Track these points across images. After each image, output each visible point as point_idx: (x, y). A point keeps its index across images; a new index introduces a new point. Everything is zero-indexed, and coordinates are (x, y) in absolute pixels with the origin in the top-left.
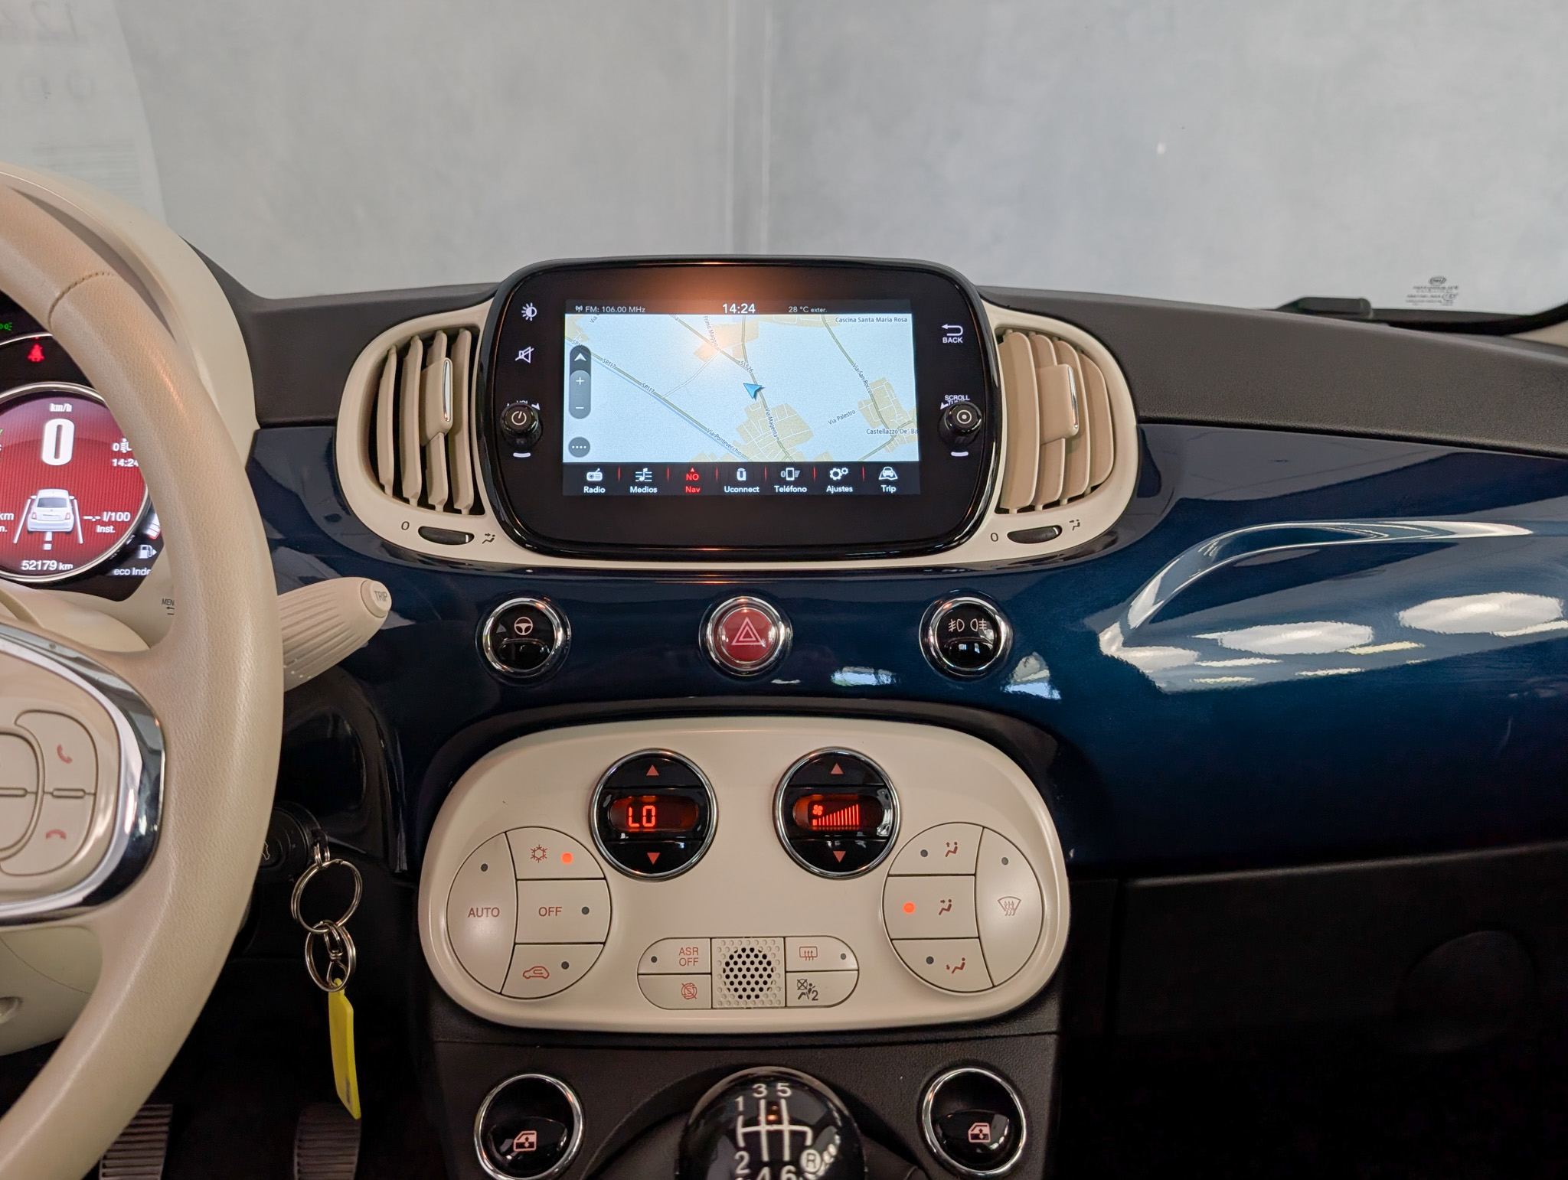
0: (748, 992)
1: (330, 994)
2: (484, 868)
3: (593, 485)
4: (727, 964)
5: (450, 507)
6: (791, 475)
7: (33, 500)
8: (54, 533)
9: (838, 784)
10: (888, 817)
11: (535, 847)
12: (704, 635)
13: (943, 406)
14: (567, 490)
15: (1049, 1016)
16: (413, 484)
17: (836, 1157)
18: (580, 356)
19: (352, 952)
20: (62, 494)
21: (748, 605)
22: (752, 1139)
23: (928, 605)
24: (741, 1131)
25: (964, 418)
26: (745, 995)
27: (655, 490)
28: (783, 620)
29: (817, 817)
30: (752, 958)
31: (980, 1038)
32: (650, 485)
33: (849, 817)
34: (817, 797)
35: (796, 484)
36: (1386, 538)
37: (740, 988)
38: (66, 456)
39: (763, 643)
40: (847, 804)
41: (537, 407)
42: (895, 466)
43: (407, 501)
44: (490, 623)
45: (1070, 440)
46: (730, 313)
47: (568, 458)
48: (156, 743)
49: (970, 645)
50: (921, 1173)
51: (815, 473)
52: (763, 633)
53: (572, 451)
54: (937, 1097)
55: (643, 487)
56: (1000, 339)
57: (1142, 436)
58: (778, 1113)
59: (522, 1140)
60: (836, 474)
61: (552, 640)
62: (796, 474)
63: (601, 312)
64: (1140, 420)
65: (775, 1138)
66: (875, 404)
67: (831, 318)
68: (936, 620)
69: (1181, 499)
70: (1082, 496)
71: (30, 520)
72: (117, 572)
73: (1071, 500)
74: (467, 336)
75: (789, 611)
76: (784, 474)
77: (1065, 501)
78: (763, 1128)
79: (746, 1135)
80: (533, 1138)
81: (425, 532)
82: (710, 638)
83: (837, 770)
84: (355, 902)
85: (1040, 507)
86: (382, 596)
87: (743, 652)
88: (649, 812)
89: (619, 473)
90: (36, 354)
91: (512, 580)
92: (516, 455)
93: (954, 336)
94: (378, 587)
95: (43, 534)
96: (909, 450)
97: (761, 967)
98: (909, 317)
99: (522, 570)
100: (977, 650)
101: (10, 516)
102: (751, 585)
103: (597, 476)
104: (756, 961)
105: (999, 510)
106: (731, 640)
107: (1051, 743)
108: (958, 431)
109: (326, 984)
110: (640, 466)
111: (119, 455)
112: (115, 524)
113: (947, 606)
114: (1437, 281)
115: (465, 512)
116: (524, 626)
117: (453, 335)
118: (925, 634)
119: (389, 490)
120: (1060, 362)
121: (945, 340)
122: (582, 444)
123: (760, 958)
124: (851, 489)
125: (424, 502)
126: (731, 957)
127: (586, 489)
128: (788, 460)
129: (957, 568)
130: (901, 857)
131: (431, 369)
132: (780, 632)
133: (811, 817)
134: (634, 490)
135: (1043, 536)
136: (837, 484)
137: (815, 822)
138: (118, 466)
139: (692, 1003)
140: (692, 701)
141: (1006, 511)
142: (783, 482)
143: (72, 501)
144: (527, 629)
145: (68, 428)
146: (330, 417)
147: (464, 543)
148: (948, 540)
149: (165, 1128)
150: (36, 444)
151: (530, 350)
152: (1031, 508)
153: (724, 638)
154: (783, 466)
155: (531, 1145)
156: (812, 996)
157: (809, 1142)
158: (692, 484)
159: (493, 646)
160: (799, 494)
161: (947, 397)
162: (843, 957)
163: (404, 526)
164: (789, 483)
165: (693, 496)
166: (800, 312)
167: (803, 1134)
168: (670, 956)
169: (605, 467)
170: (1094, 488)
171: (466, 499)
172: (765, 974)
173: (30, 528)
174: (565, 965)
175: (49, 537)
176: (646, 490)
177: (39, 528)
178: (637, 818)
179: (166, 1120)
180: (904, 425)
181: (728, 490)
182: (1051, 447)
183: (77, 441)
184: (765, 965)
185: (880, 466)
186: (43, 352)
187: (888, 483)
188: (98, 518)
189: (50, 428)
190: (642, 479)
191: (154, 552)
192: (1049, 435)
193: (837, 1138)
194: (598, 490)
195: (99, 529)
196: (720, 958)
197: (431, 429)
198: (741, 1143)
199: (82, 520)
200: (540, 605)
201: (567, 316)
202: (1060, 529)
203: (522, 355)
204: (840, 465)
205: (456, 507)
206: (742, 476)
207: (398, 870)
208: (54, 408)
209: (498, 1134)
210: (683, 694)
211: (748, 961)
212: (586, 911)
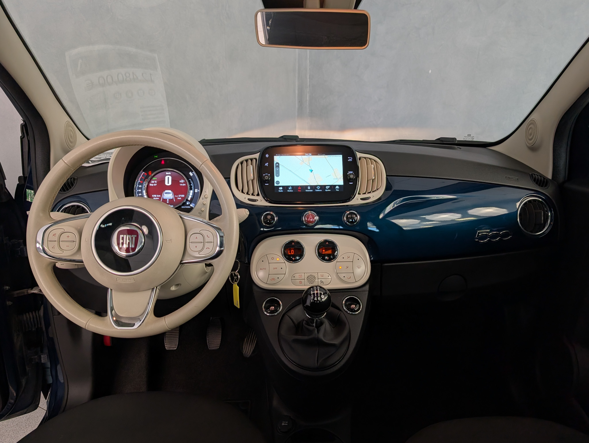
0: (311, 282)
1: (233, 285)
2: (263, 261)
3: (280, 190)
4: (307, 277)
5: (253, 195)
6: (318, 188)
7: (164, 193)
8: (169, 199)
9: (328, 246)
10: (336, 252)
11: (272, 257)
12: (302, 219)
13: (348, 174)
14: (275, 191)
15: (367, 287)
16: (245, 190)
17: (327, 299)
18: (277, 165)
19: (239, 277)
20: (170, 191)
21: (310, 213)
22: (314, 294)
23: (344, 212)
24: (312, 293)
25: (352, 176)
26: (311, 283)
27: (292, 191)
28: (317, 215)
29: (324, 252)
30: (312, 276)
31: (354, 291)
32: (291, 190)
33: (330, 252)
34: (324, 248)
35: (319, 189)
36: (436, 198)
37: (310, 282)
38: (170, 184)
39: (313, 220)
40: (329, 249)
41: (269, 175)
42: (339, 186)
43: (244, 193)
44: (263, 217)
45: (373, 180)
46: (306, 155)
47: (275, 185)
48: (222, 235)
49: (352, 220)
50: (342, 313)
51: (323, 187)
52: (313, 218)
53: (276, 183)
54: (345, 302)
55: (290, 190)
56: (360, 159)
57: (387, 179)
58: (318, 290)
59: (271, 308)
60: (327, 187)
61: (274, 220)
62: (320, 187)
63: (281, 155)
64: (387, 176)
65: (317, 293)
66: (335, 173)
67: (326, 156)
68: (346, 215)
69: (394, 190)
70: (375, 191)
71: (164, 197)
72: (182, 207)
73: (373, 192)
74: (255, 160)
75: (318, 214)
76: (317, 187)
77: (372, 192)
78: (315, 292)
79: (313, 293)
80: (273, 308)
81: (249, 199)
82: (304, 219)
83: (327, 243)
84: (239, 268)
85: (367, 193)
86: (248, 212)
87: (310, 222)
88: (292, 251)
89: (285, 188)
90: (163, 162)
91: (266, 209)
92: (266, 184)
93: (350, 160)
94: (247, 210)
95: (167, 199)
96: (341, 183)
97: (313, 278)
98: (341, 156)
99: (267, 206)
100: (354, 221)
101: (160, 196)
102: (311, 209)
103: (281, 188)
104: (313, 277)
105: (359, 194)
106: (308, 219)
107: (367, 238)
108: (350, 179)
109: (233, 282)
110: (289, 186)
111: (181, 183)
112: (181, 197)
113: (348, 212)
114: (469, 135)
115: (256, 195)
116: (269, 217)
117: (252, 160)
118: (344, 218)
119: (241, 191)
120: (371, 164)
121: (348, 160)
122: (278, 182)
123: (313, 276)
124: (330, 190)
125: (247, 194)
126: (308, 276)
127: (279, 191)
128: (318, 185)
129: (351, 205)
130: (339, 259)
131: (248, 167)
132: (317, 218)
133: (323, 252)
134: (288, 191)
135: (366, 199)
136: (328, 189)
137: (323, 253)
138: (181, 185)
139: (301, 284)
140: (300, 231)
141: (360, 194)
142: (317, 189)
143: (172, 193)
144: (270, 218)
145: (170, 177)
146: (229, 177)
147: (256, 201)
148: (349, 199)
149: (178, 331)
150: (164, 181)
151: (267, 163)
152: (365, 193)
153: (306, 219)
154: (317, 186)
155: (273, 309)
156: (323, 283)
157: (322, 294)
158: (300, 190)
159: (263, 221)
160: (320, 191)
161: (349, 172)
162: (328, 276)
163: (245, 198)
164: (318, 189)
165: (300, 192)
166: (320, 155)
167: (322, 293)
168: (297, 276)
169: (283, 187)
170: (377, 189)
171: (256, 193)
172: (314, 279)
173: (164, 198)
174: (278, 278)
175: (168, 200)
176: (291, 191)
177: (166, 198)
178: (290, 252)
179: (178, 330)
180: (341, 177)
181: (307, 191)
182: (369, 182)
183: (172, 180)
184: (314, 277)
185: (335, 186)
186: (164, 162)
187: (337, 189)
188: (178, 196)
189: (166, 177)
190: (290, 189)
191: (190, 203)
192: (369, 179)
193: (327, 296)
194: (281, 191)
195: (178, 198)
196: (306, 277)
197: (249, 179)
198: (312, 294)
199: (174, 196)
200: (271, 213)
201: (275, 156)
202: (370, 197)
203: (266, 165)
204: (328, 186)
205: (254, 194)
206: (309, 188)
207: (246, 262)
208: (167, 173)
209: (267, 308)
210: (298, 229)
211: (311, 277)
212: (282, 268)
